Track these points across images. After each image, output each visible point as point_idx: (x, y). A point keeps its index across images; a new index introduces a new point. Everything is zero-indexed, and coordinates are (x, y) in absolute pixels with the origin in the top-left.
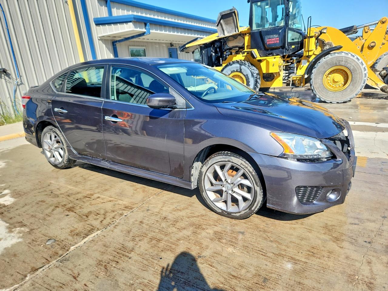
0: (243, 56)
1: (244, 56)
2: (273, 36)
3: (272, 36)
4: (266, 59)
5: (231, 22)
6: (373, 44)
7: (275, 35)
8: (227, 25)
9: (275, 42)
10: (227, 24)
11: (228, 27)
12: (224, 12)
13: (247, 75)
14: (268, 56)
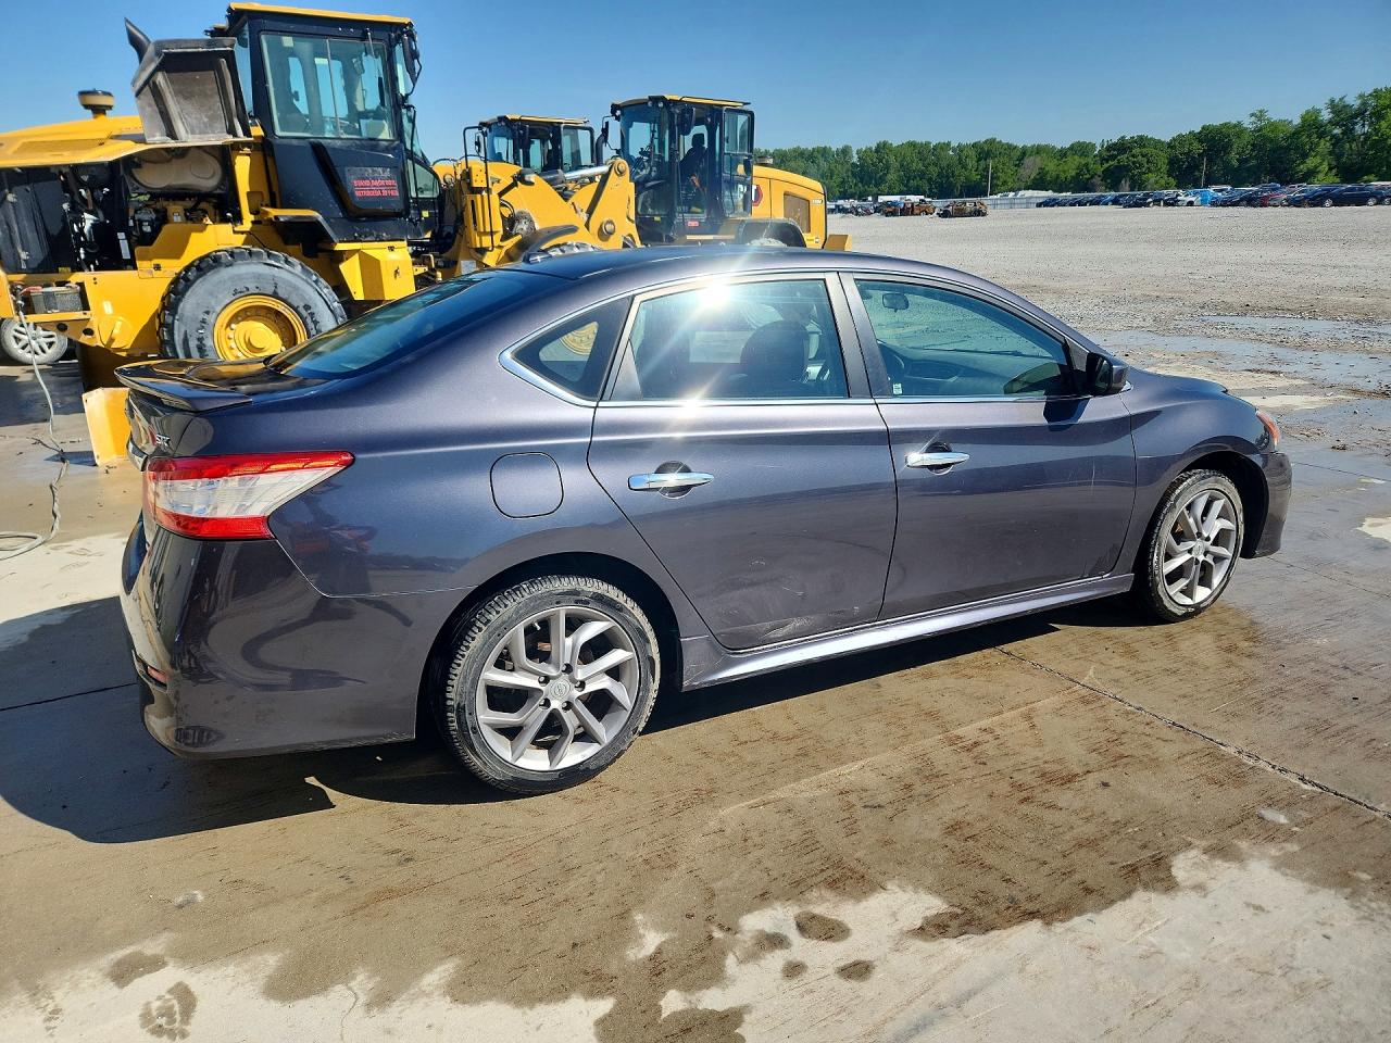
0: (235, 232)
1: (242, 233)
2: (373, 171)
3: (370, 170)
4: (358, 251)
5: (209, 92)
6: (609, 227)
7: (380, 170)
8: (186, 98)
9: (385, 193)
10: (184, 94)
11: (188, 106)
12: (177, 42)
13: (307, 307)
14: (361, 241)
